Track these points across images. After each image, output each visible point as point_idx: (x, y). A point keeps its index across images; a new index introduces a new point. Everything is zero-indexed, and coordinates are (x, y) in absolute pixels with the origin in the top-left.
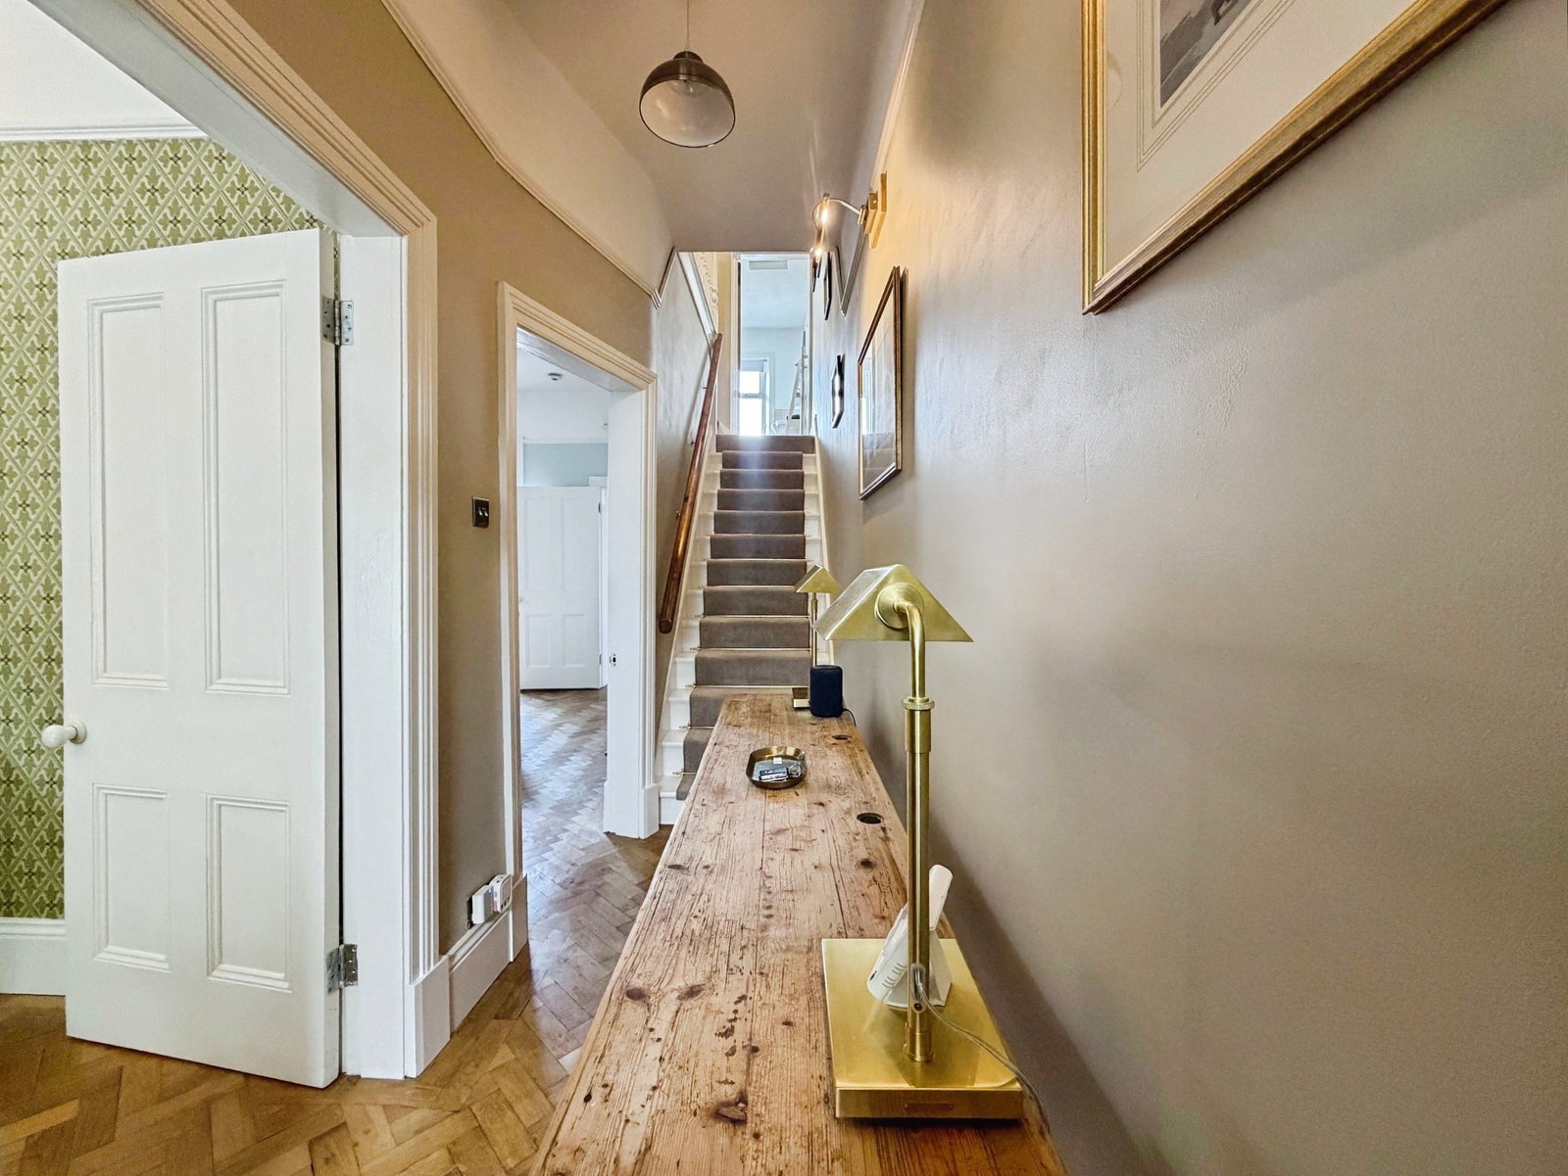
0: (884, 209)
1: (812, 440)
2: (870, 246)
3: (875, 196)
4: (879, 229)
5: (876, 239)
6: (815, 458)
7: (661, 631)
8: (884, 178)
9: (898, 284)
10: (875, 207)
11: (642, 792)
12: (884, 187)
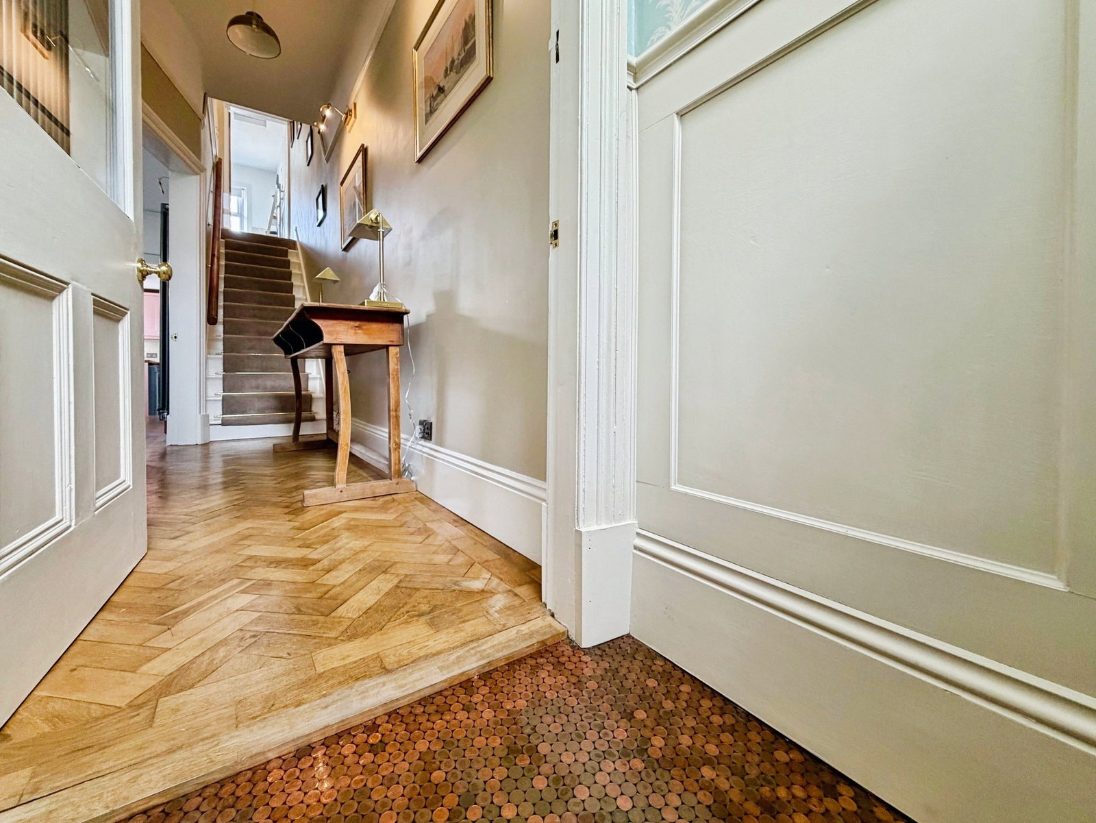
0: (355, 117)
1: (294, 243)
2: (347, 131)
3: (351, 111)
4: (352, 126)
5: (351, 129)
6: (298, 254)
7: (210, 324)
8: (355, 105)
9: (364, 150)
10: (351, 115)
11: (199, 416)
12: (355, 108)
